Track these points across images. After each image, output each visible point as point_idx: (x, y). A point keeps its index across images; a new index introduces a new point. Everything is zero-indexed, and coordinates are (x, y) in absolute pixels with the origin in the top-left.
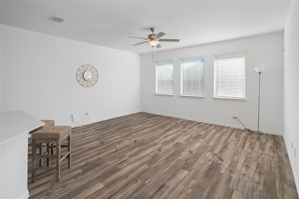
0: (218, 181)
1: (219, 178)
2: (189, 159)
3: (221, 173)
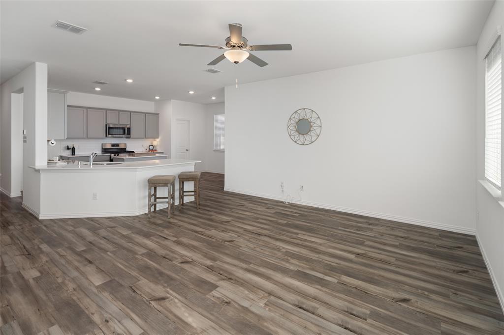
0: (42, 312)
1: (46, 316)
2: (134, 291)
3: (53, 325)
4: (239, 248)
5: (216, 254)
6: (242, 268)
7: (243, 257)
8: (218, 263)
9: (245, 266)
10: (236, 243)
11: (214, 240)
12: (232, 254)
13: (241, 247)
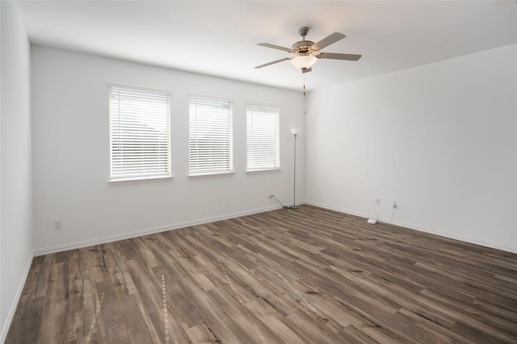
4: (301, 279)
5: (326, 275)
6: (301, 260)
7: (299, 269)
8: (324, 267)
9: (298, 262)
10: (304, 288)
11: (335, 297)
12: (310, 274)
13: (298, 281)
